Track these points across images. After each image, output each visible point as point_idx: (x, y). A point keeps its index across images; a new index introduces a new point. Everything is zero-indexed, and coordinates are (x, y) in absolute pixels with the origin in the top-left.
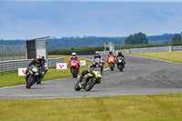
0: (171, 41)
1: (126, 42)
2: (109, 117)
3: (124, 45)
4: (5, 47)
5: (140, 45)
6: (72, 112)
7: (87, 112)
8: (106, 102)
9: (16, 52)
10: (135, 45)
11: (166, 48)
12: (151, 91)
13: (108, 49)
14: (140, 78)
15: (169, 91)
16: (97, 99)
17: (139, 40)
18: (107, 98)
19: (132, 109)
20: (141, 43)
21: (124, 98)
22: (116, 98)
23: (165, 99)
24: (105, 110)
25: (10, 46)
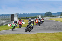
0: (60, 14)
1: (45, 15)
2: (39, 40)
3: (44, 16)
4: (3, 17)
5: (50, 16)
6: (27, 39)
7: (31, 39)
8: (38, 35)
9: (7, 18)
10: (48, 16)
11: (59, 17)
12: (53, 32)
13: (39, 17)
14: (49, 27)
15: (59, 31)
16: (35, 34)
17: (49, 14)
18: (38, 34)
19: (47, 38)
20: (50, 15)
21: (44, 34)
22: (41, 34)
23: (58, 34)
24: (38, 38)
25: (5, 16)
